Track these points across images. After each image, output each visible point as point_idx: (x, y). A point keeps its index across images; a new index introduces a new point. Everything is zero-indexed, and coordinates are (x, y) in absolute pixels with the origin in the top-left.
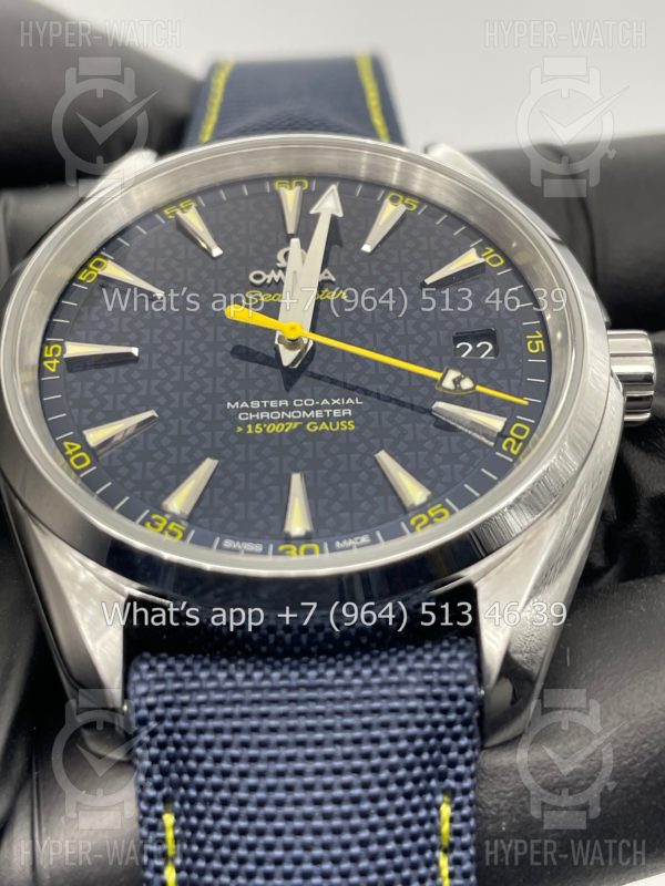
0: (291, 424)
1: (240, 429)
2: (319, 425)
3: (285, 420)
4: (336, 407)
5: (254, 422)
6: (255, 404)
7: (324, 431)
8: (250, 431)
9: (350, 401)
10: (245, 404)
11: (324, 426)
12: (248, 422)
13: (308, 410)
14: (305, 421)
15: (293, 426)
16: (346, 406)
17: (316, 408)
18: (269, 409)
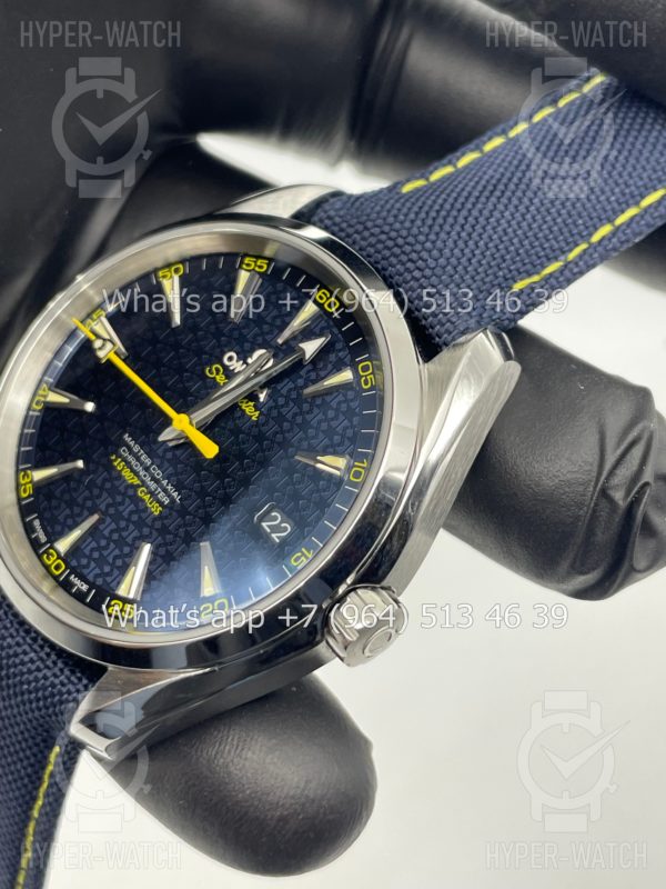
0: (136, 479)
1: (114, 457)
2: (146, 494)
3: (136, 474)
4: (165, 490)
5: (124, 460)
6: (136, 448)
7: (143, 501)
8: (116, 464)
9: (175, 494)
10: (132, 443)
11: (147, 497)
12: (120, 456)
13: (153, 479)
14: (144, 484)
15: (136, 481)
16: (169, 496)
17: (157, 481)
18: (138, 459)
